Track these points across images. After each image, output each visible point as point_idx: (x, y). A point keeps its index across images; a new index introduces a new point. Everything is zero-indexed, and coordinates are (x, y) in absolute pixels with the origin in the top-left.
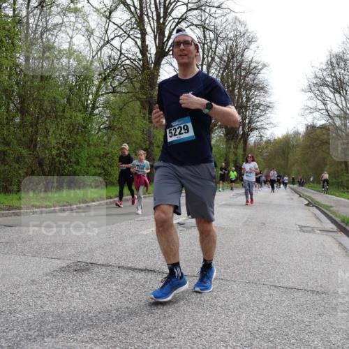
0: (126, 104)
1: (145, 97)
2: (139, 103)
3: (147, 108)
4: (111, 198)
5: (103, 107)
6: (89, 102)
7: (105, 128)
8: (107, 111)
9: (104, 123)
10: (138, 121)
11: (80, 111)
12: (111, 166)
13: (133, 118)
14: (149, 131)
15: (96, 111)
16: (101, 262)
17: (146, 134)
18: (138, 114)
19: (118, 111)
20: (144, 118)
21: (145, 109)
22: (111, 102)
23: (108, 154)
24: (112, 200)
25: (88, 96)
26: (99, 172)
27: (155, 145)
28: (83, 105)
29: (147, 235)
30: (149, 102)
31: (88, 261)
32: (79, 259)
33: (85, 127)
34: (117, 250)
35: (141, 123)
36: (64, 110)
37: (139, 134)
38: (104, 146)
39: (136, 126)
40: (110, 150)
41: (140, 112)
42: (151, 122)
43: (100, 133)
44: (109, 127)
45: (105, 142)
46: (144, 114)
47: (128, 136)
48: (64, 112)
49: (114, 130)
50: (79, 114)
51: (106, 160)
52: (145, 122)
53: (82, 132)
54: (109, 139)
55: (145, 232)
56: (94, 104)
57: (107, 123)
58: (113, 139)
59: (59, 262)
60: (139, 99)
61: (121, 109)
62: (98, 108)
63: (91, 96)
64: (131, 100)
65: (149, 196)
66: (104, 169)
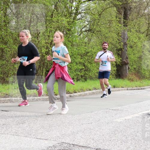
0: (104, 10)
1: (121, 4)
2: (115, 9)
3: (123, 14)
4: (90, 90)
5: (85, 13)
6: (73, 8)
7: (86, 31)
8: (88, 16)
9: (85, 26)
10: (114, 24)
11: (66, 16)
12: (91, 63)
13: (110, 22)
14: (124, 34)
15: (79, 16)
16: (81, 144)
17: (121, 36)
18: (115, 18)
19: (97, 16)
20: (120, 22)
21: (121, 14)
22: (92, 9)
23: (88, 53)
24: (90, 92)
25: (72, 3)
26: (80, 67)
27: (128, 46)
28: (68, 11)
29: (120, 122)
30: (124, 8)
31: (71, 143)
32: (63, 141)
33: (69, 30)
34: (95, 134)
35: (117, 26)
36: (52, 15)
37: (115, 35)
38: (85, 46)
39: (112, 29)
40: (90, 49)
41: (116, 17)
42: (125, 25)
43: (82, 35)
44: (90, 30)
45: (86, 43)
46: (120, 18)
47: (106, 37)
48: (52, 17)
49: (93, 32)
50: (64, 18)
51: (86, 58)
52: (120, 25)
53: (67, 33)
54: (90, 40)
55: (119, 120)
56: (77, 10)
57: (88, 26)
58: (93, 40)
59: (46, 142)
60: (115, 6)
61: (100, 15)
62: (80, 13)
63: (74, 3)
64: (108, 6)
65: (122, 90)
66: (84, 66)
